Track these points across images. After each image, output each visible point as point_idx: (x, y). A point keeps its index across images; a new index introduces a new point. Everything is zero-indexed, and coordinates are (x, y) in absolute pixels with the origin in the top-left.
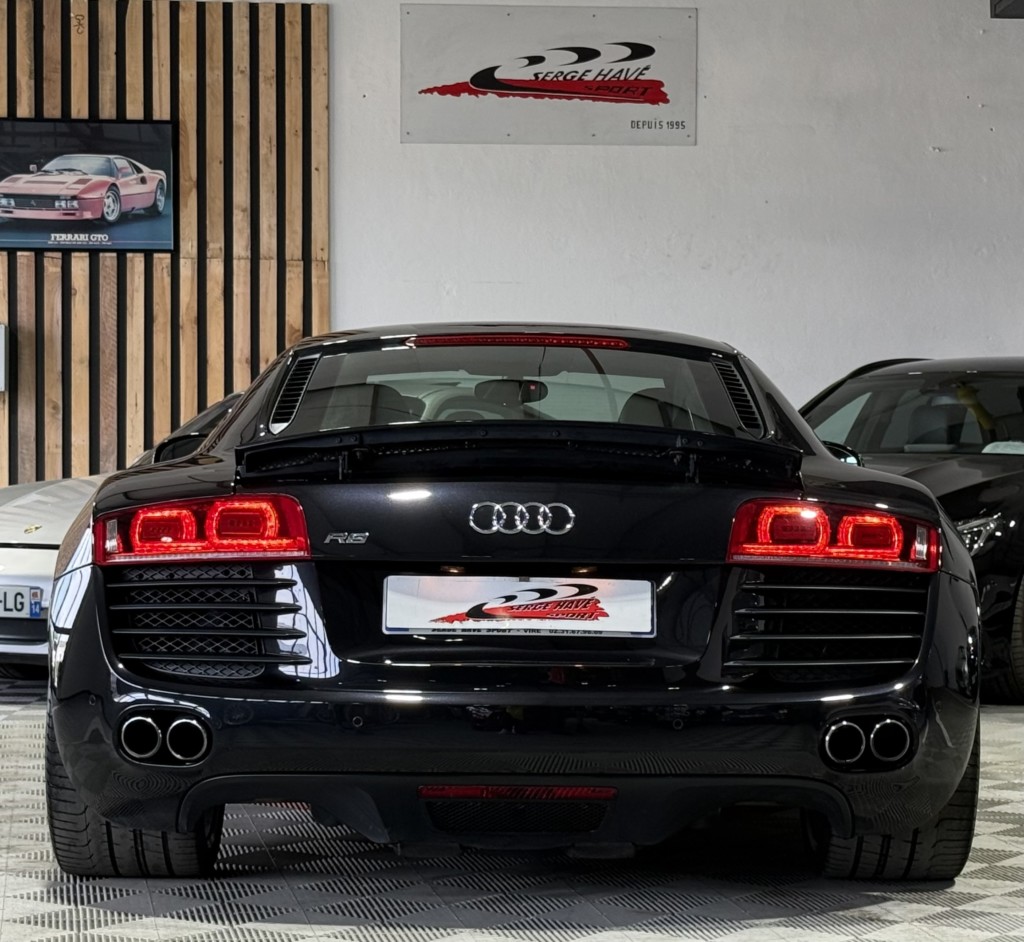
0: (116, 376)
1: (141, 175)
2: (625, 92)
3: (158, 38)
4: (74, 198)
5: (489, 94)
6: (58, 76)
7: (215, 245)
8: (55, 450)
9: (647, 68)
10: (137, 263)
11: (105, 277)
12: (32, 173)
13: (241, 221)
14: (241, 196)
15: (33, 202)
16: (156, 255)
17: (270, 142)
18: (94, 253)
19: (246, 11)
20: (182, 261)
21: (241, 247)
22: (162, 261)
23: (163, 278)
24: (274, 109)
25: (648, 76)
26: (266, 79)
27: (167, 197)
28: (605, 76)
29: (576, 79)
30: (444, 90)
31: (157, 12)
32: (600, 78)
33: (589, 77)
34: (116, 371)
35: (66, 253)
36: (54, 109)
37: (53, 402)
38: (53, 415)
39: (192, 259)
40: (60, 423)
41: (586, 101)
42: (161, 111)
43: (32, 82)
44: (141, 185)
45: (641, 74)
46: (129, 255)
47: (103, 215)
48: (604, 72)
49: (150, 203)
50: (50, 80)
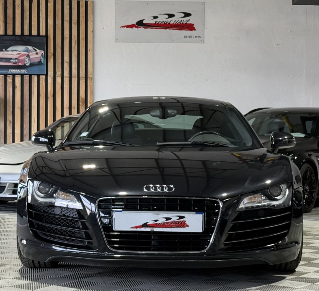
0: (28, 112)
1: (36, 52)
2: (182, 27)
3: (42, 11)
4: (16, 59)
5: (142, 28)
6: (12, 22)
7: (59, 73)
8: (10, 135)
9: (189, 20)
10: (35, 78)
11: (25, 83)
12: (4, 51)
13: (66, 66)
14: (66, 58)
15: (4, 60)
16: (41, 76)
17: (75, 42)
18: (22, 75)
19: (68, 2)
20: (49, 78)
21: (66, 73)
22: (43, 78)
23: (43, 83)
24: (76, 32)
25: (189, 22)
26: (74, 23)
27: (44, 59)
28: (177, 22)
29: (168, 23)
30: (128, 27)
31: (42, 3)
32: (175, 23)
33: (172, 23)
34: (29, 111)
35: (14, 75)
36: (11, 32)
37: (10, 120)
38: (9, 124)
39: (52, 77)
40: (12, 126)
41: (171, 30)
42: (43, 33)
43: (4, 24)
44: (36, 55)
45: (187, 22)
46: (33, 76)
47: (25, 64)
48: (176, 21)
49: (39, 60)
50: (9, 23)
